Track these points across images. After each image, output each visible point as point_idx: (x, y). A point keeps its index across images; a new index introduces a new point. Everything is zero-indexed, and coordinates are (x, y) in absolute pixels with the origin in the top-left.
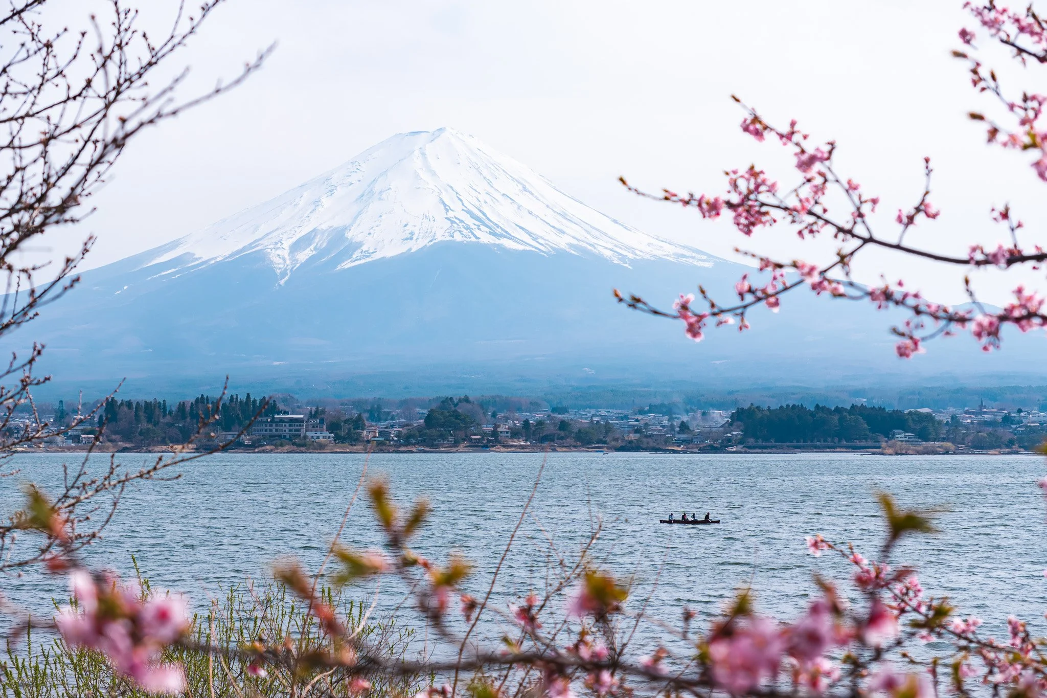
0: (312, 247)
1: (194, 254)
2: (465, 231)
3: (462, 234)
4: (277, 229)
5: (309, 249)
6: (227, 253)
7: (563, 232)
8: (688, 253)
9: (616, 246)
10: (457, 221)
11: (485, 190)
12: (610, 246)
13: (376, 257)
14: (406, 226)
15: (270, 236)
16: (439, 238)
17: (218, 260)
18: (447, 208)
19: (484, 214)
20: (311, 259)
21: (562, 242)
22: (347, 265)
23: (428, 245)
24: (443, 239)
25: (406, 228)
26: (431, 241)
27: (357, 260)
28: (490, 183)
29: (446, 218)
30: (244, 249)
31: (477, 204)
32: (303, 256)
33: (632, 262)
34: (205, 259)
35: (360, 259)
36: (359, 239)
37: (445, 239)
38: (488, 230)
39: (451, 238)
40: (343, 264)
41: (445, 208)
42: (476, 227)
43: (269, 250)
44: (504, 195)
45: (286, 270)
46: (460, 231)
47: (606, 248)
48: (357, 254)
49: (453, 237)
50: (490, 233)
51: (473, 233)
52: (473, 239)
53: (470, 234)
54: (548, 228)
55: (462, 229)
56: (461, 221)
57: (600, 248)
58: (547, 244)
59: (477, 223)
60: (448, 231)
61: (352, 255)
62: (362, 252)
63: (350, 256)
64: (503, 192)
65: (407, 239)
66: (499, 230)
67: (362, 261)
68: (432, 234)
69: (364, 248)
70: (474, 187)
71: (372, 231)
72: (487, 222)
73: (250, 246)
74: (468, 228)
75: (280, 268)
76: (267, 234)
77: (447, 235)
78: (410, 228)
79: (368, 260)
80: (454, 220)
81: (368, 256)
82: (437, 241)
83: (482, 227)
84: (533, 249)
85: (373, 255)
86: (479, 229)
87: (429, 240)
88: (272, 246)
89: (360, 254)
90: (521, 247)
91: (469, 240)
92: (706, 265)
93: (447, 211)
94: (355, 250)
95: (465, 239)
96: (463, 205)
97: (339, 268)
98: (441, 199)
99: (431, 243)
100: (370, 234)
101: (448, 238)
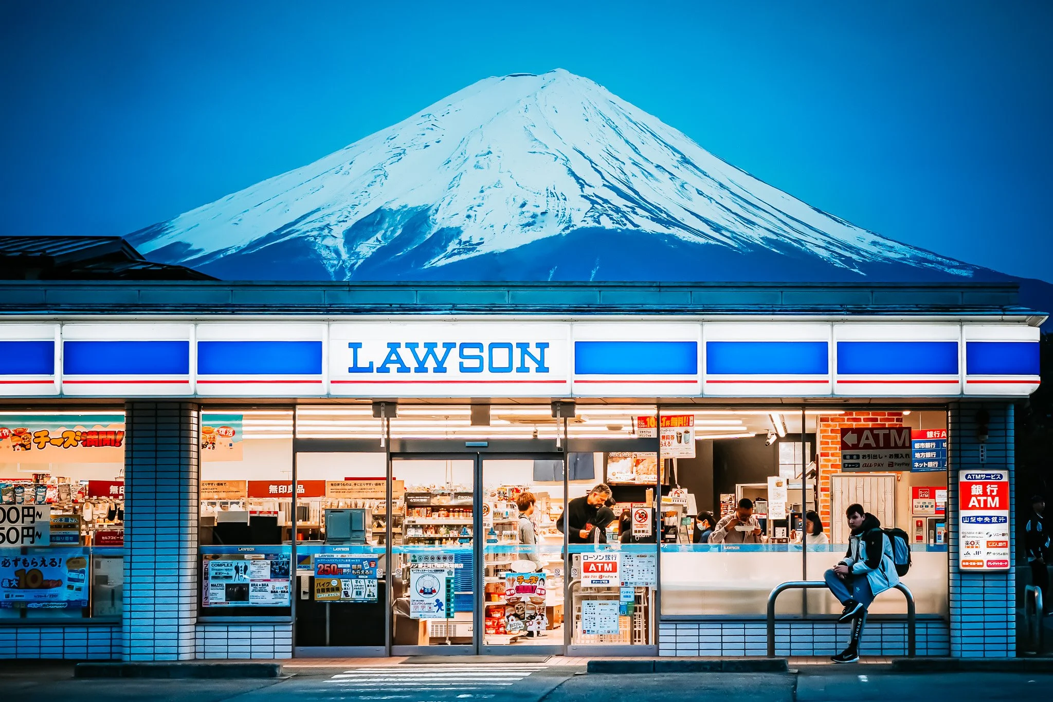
0: (379, 235)
1: (189, 245)
2: (615, 215)
3: (611, 219)
4: (318, 210)
5: (374, 239)
6: (243, 244)
7: (753, 223)
8: (931, 257)
9: (829, 243)
10: (600, 202)
11: (630, 159)
12: (824, 245)
13: (483, 250)
14: (523, 205)
15: (309, 219)
16: (579, 224)
17: (229, 253)
18: (582, 184)
19: (636, 193)
20: (381, 253)
21: (756, 235)
22: (440, 261)
23: (563, 233)
24: (584, 225)
25: (524, 209)
26: (567, 228)
27: (455, 254)
28: (635, 149)
29: (582, 196)
30: (270, 237)
31: (622, 177)
32: (366, 249)
33: (863, 266)
34: (207, 251)
35: (459, 253)
36: (454, 223)
37: (588, 226)
38: (647, 214)
39: (597, 225)
40: (433, 261)
41: (578, 183)
42: (629, 210)
43: (312, 239)
44: (658, 166)
45: (342, 268)
46: (608, 215)
47: (819, 247)
48: (452, 246)
49: (599, 222)
50: (653, 219)
51: (627, 219)
52: (630, 227)
53: (623, 219)
54: (731, 217)
55: (610, 212)
56: (606, 201)
57: (809, 246)
58: (735, 237)
59: (630, 204)
60: (589, 214)
61: (446, 246)
62: (460, 243)
63: (444, 248)
64: (655, 163)
65: (529, 225)
66: (664, 215)
67: (464, 257)
68: (566, 218)
69: (464, 237)
70: (614, 153)
71: (472, 213)
72: (642, 202)
73: (279, 233)
74: (617, 210)
75: (333, 266)
76: (304, 217)
77: (589, 220)
78: (530, 209)
79: (472, 254)
80: (595, 198)
81: (469, 250)
82: (575, 228)
83: (638, 210)
84: (719, 244)
85: (479, 248)
86: (636, 213)
87: (563, 226)
88: (315, 233)
89: (458, 246)
90: (702, 241)
91: (625, 228)
92: (964, 273)
93: (582, 186)
94: (449, 240)
95: (618, 226)
96: (603, 178)
97: (427, 266)
98: (570, 169)
99: (568, 232)
100: (469, 216)
101: (591, 224)
